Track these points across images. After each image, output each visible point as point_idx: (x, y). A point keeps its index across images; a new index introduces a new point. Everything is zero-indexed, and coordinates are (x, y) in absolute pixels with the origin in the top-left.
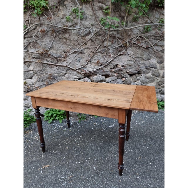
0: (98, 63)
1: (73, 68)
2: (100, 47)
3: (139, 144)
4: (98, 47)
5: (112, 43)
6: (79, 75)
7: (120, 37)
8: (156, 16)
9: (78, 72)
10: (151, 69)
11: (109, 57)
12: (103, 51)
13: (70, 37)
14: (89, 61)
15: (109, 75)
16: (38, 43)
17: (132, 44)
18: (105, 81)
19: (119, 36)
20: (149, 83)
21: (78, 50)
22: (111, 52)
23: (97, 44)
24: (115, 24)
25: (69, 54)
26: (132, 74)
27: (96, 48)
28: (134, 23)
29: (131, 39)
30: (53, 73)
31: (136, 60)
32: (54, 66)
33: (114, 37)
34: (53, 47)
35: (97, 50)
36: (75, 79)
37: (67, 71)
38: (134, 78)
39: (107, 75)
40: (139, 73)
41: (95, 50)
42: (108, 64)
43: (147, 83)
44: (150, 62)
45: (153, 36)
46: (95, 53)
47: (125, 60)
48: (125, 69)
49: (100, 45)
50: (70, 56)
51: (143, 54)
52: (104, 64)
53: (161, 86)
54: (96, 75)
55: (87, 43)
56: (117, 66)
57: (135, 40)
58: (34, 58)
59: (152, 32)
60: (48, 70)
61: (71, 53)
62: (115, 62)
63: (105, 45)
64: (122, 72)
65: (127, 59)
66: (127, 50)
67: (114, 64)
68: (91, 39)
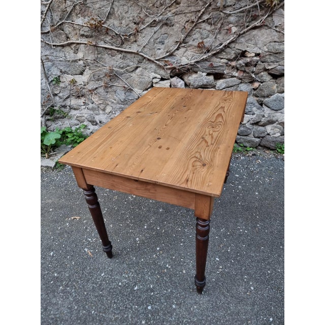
0: (200, 46)
1: (149, 58)
2: (206, 8)
3: (233, 220)
4: (203, 10)
6: (162, 72)
9: (160, 66)
11: (227, 33)
12: (215, 20)
14: (182, 43)
15: (223, 74)
16: (88, 5)
18: (214, 87)
21: (160, 18)
22: (234, 21)
23: (201, 3)
25: (143, 27)
26: (277, 74)
27: (199, 11)
30: (115, 65)
32: (116, 52)
34: (114, 13)
35: (200, 18)
36: (153, 78)
37: (139, 62)
38: (281, 84)
39: (219, 73)
41: (197, 17)
42: (221, 49)
46: (196, 25)
47: (265, 40)
48: (263, 62)
49: (208, 4)
50: (145, 32)
52: (213, 50)
54: (196, 72)
55: (179, 0)
56: (243, 54)
58: (83, 35)
60: (107, 61)
61: (147, 24)
62: (240, 45)
63: (218, 5)
64: (255, 68)
65: (271, 37)
66: (272, 16)
67: (237, 51)
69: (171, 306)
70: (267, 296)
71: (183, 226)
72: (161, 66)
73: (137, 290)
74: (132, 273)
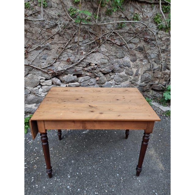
0: (68, 61)
1: (37, 67)
2: (69, 42)
3: (113, 151)
4: (67, 43)
5: (84, 39)
6: (46, 76)
7: (92, 32)
8: (130, 11)
9: (45, 72)
10: (125, 67)
11: (81, 54)
12: (74, 48)
13: (31, 29)
14: (57, 59)
15: (82, 74)
17: (106, 40)
18: (77, 81)
19: (91, 30)
20: (123, 82)
21: (43, 45)
22: (83, 49)
23: (66, 39)
24: (86, 17)
25: (31, 50)
26: (106, 73)
27: (65, 43)
28: (107, 17)
29: (105, 35)
31: (109, 59)
33: (86, 32)
35: (66, 47)
36: (41, 79)
37: (30, 70)
38: (108, 77)
39: (79, 74)
40: (113, 71)
42: (80, 62)
43: (121, 82)
44: (124, 60)
45: (127, 32)
46: (64, 50)
47: (99, 58)
48: (99, 68)
49: (70, 40)
50: (33, 53)
51: (117, 52)
52: (75, 63)
53: (134, 85)
54: (67, 74)
55: (53, 37)
56: (89, 64)
57: (108, 37)
59: (126, 28)
61: (34, 48)
62: (88, 60)
63: (75, 41)
64: (96, 71)
65: (101, 56)
66: (100, 47)
67: (87, 63)
68: (59, 33)
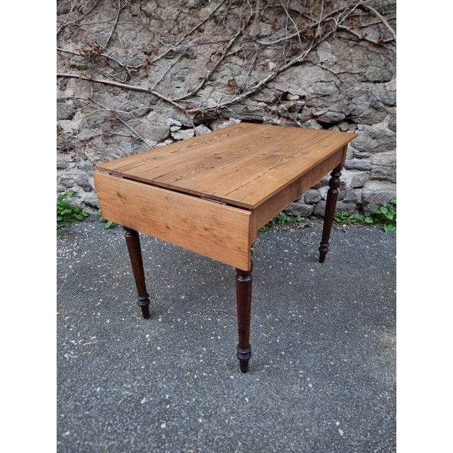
0: (231, 85)
1: (165, 97)
2: (237, 38)
4: (232, 40)
5: (274, 28)
6: (183, 118)
7: (298, 10)
9: (179, 110)
10: (389, 109)
11: (263, 69)
12: (248, 53)
13: (159, 11)
14: (207, 81)
15: (262, 120)
16: (82, 28)
17: (334, 30)
19: (295, 5)
20: (378, 152)
21: (179, 47)
22: (271, 56)
23: (229, 32)
25: (156, 58)
26: (328, 121)
27: (228, 41)
29: (333, 15)
30: (119, 107)
31: (341, 82)
32: (120, 89)
34: (117, 39)
35: (229, 49)
36: (171, 126)
37: (152, 104)
39: (256, 119)
40: (350, 120)
41: (226, 49)
42: (258, 89)
43: (373, 151)
44: (388, 88)
46: (225, 58)
47: (310, 80)
48: (309, 107)
49: (238, 33)
50: (159, 64)
51: (368, 62)
52: (247, 91)
54: (227, 119)
55: (202, 27)
56: (285, 96)
57: (344, 19)
58: (73, 67)
60: (107, 100)
61: (163, 55)
62: (280, 84)
63: (251, 34)
64: (300, 114)
65: (317, 76)
66: (316, 50)
67: (277, 92)
68: (215, 16)
69: (196, 421)
70: (331, 394)
71: (214, 315)
72: (181, 109)
73: (146, 403)
74: (138, 382)
